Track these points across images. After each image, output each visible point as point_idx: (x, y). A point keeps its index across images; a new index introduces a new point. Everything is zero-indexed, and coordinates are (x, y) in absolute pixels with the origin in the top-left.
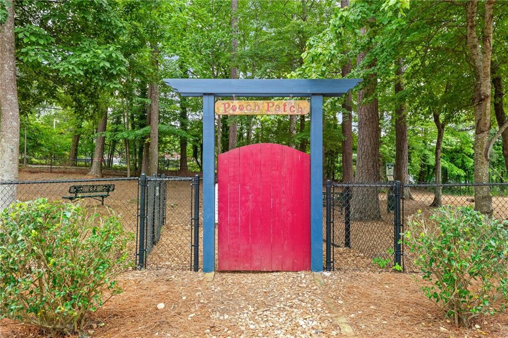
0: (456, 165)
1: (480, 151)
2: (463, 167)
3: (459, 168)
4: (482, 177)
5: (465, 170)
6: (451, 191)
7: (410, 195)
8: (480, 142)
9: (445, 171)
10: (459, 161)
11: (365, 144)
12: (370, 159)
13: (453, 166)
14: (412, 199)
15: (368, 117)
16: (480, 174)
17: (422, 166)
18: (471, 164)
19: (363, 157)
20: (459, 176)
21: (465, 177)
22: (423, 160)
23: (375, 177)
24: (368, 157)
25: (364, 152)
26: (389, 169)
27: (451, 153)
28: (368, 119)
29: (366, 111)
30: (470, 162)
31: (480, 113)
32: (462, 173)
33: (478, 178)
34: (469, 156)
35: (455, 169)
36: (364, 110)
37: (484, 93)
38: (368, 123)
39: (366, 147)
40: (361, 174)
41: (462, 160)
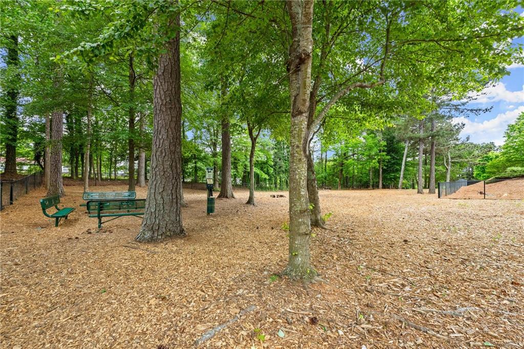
0: (264, 172)
1: (297, 143)
2: (268, 173)
3: (266, 174)
4: (300, 182)
5: (269, 175)
6: (261, 188)
7: (233, 195)
8: (297, 129)
9: (257, 176)
10: (265, 170)
11: (161, 137)
12: (166, 157)
13: (262, 172)
14: (234, 197)
15: (165, 101)
16: (297, 177)
17: (245, 172)
18: (272, 172)
19: (158, 153)
20: (265, 179)
21: (269, 179)
22: (245, 168)
23: (174, 181)
24: (164, 155)
25: (159, 147)
26: (209, 172)
27: (261, 164)
28: (164, 103)
29: (162, 92)
30: (271, 170)
31: (298, 85)
32: (267, 177)
33: (294, 183)
34: (271, 166)
35: (264, 174)
36: (160, 91)
37: (304, 50)
38: (164, 110)
39: (161, 141)
40: (154, 177)
41: (267, 169)
